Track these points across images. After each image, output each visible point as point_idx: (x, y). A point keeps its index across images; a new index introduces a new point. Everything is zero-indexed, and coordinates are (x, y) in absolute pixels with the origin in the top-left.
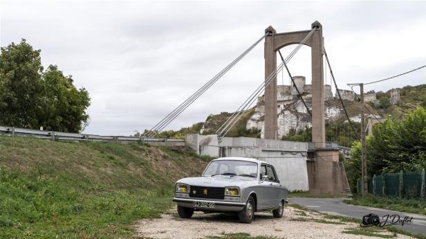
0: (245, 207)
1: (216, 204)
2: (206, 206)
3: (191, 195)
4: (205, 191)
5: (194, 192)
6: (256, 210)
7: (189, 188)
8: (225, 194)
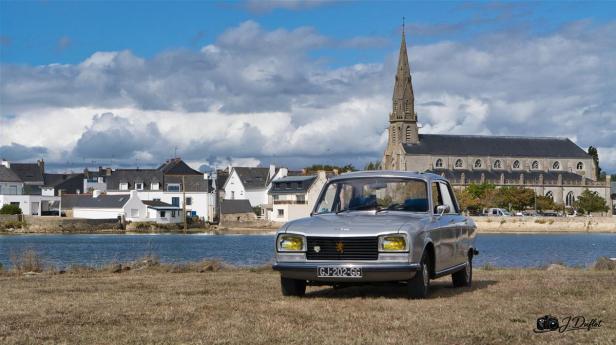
0: (419, 272)
1: (364, 271)
2: (344, 276)
3: (311, 255)
4: (340, 246)
6: (432, 275)
7: (304, 241)
8: (380, 250)
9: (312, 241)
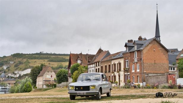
0: (98, 93)
1: (87, 93)
2: (83, 94)
3: (76, 90)
4: (82, 88)
5: (77, 89)
6: (102, 94)
7: (74, 87)
8: (90, 88)
9: (76, 87)
